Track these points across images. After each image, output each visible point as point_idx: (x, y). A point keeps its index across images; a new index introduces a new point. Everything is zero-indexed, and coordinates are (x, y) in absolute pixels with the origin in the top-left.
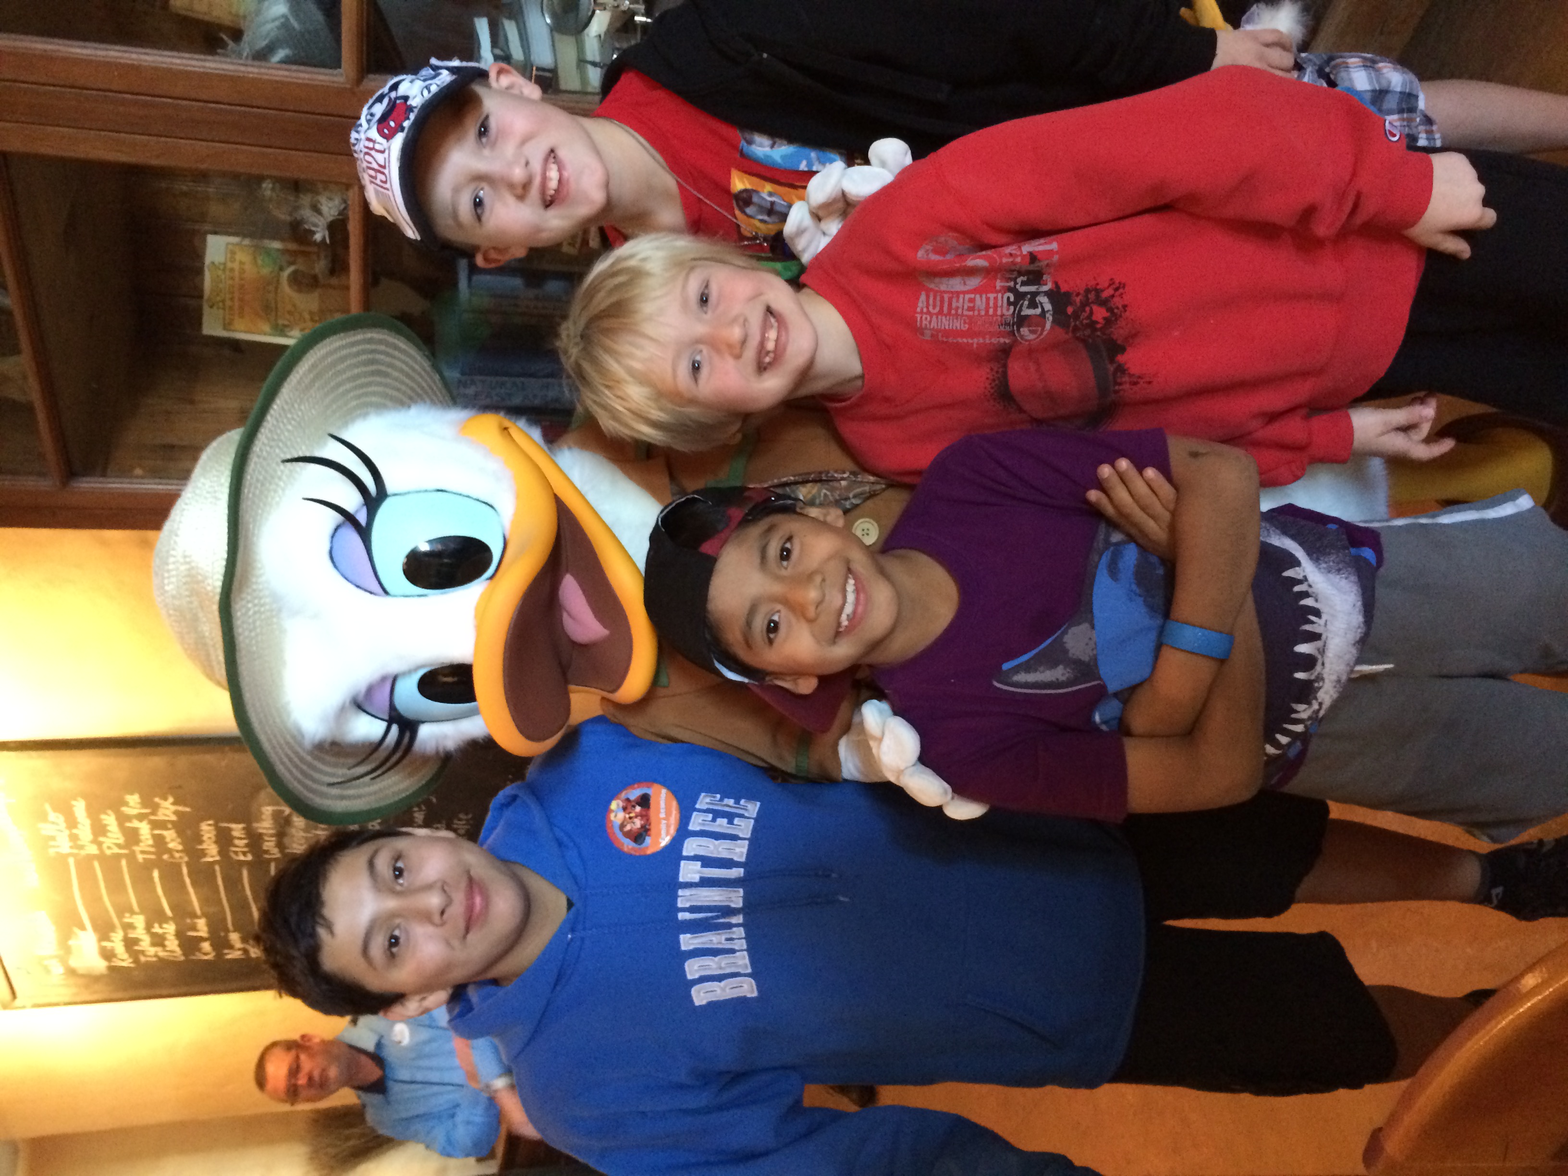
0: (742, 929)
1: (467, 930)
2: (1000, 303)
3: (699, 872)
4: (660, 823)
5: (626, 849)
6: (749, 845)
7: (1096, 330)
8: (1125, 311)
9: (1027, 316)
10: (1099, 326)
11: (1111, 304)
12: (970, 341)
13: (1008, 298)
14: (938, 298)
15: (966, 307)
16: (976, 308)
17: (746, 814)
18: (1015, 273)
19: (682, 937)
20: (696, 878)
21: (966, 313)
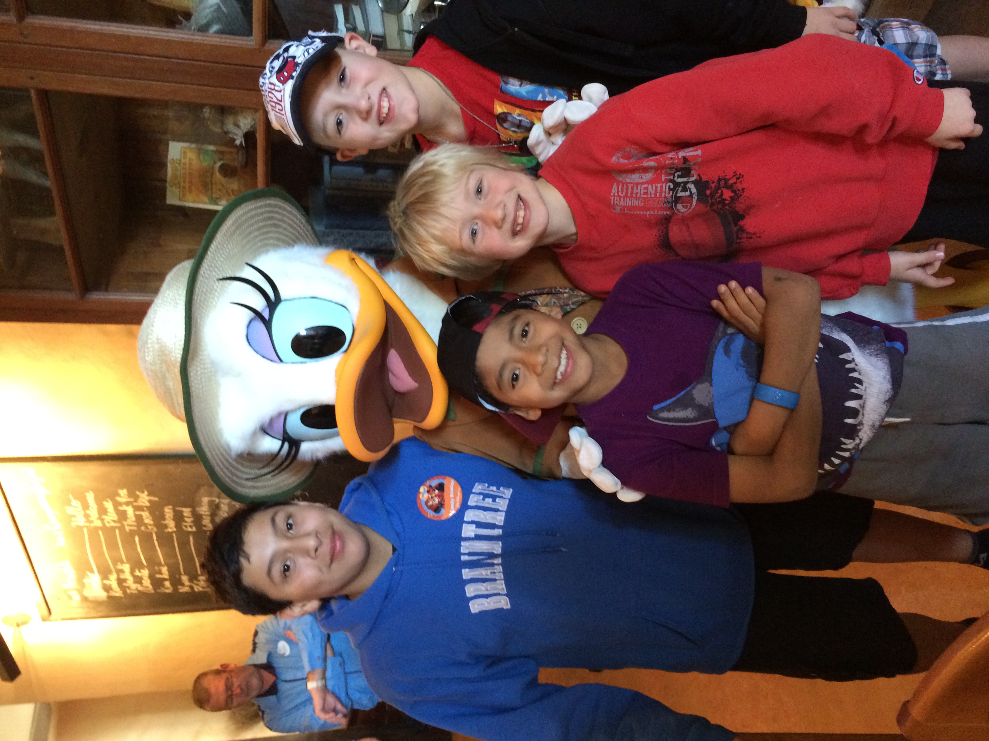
0: (501, 567)
1: (331, 562)
2: (664, 190)
3: (474, 531)
4: (450, 500)
5: (429, 516)
6: (506, 516)
7: (724, 205)
8: (744, 192)
9: (680, 197)
10: (727, 202)
11: (735, 188)
12: (645, 213)
13: (669, 186)
14: (625, 187)
15: (642, 192)
16: (649, 193)
17: (504, 496)
18: (674, 170)
19: (463, 571)
20: (472, 535)
21: (642, 196)
